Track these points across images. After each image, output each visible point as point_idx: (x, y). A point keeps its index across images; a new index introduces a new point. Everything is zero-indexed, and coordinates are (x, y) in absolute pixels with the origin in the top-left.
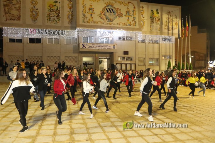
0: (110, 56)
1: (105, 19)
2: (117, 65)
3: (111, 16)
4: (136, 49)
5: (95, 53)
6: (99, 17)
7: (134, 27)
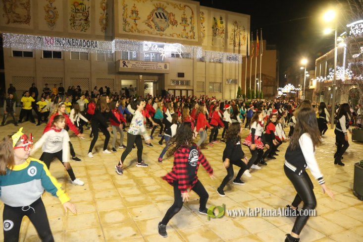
0: (159, 79)
1: (154, 28)
2: (170, 91)
3: (162, 23)
4: (193, 70)
5: (139, 74)
6: (146, 23)
7: (193, 40)
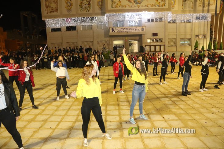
1: (133, 2)
2: (146, 47)
4: (165, 30)
7: (164, 7)
